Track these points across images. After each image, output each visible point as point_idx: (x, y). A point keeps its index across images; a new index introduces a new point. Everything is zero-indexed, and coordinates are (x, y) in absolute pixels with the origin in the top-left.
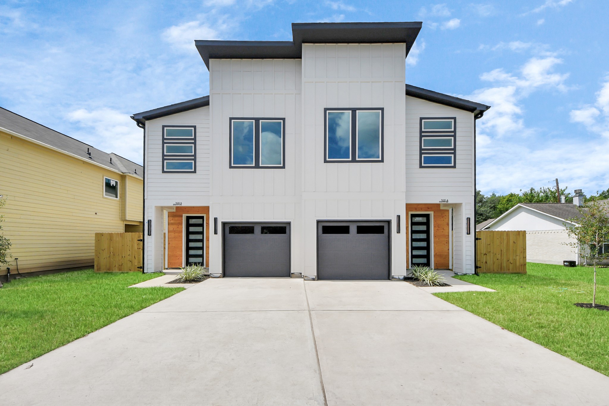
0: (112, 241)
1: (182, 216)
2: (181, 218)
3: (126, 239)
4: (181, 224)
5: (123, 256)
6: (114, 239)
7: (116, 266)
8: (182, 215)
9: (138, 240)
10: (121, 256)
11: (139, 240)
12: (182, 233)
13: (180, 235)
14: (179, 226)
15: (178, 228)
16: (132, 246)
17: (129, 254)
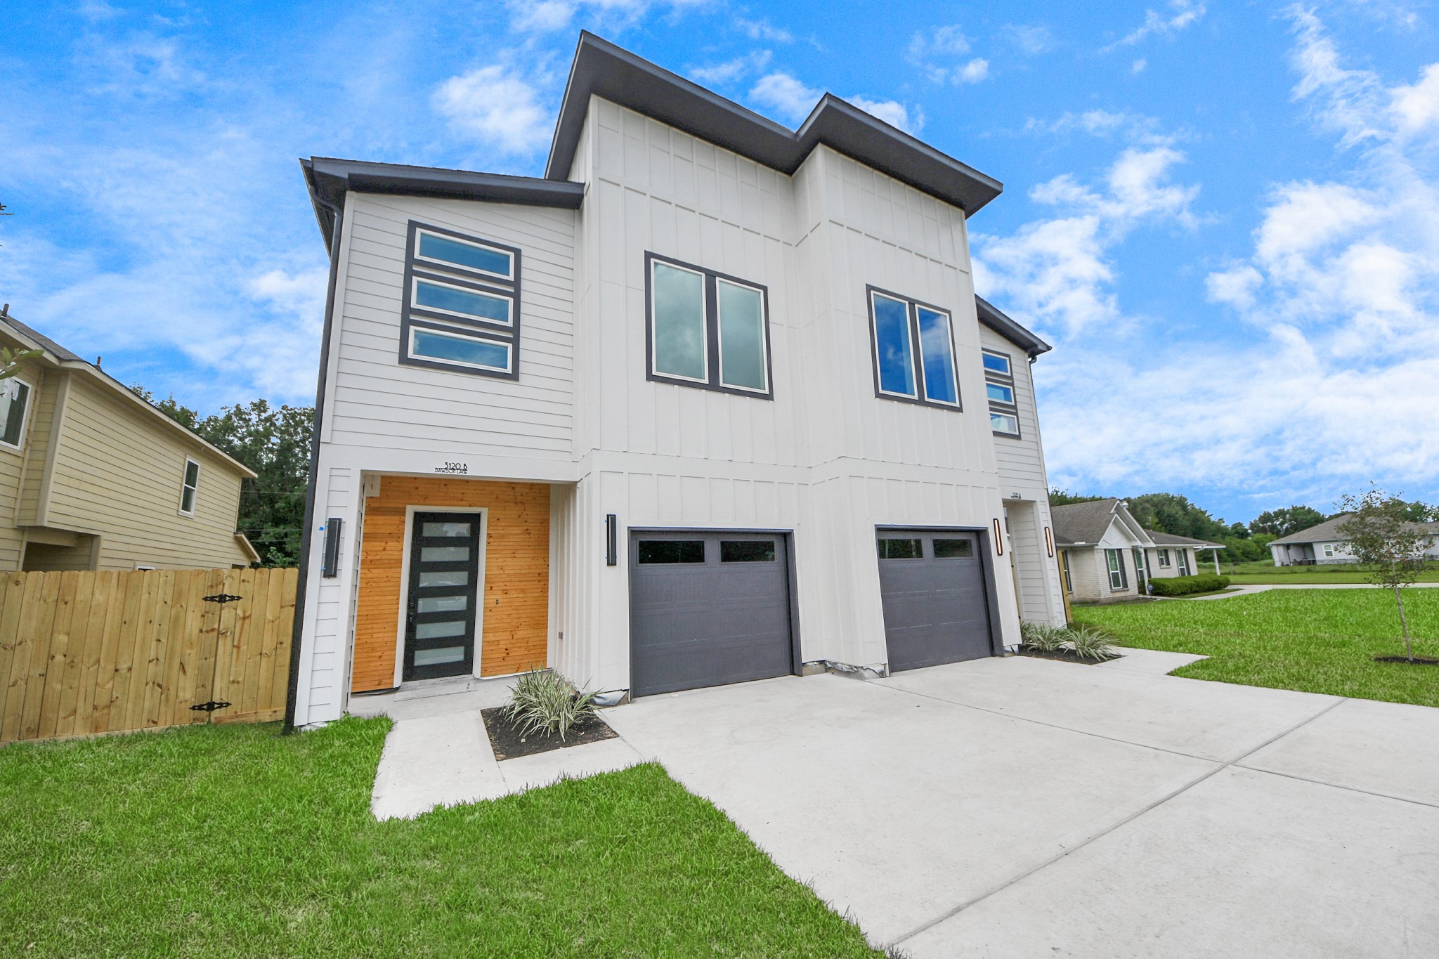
0: (70, 604)
1: (402, 512)
2: (397, 518)
3: (145, 596)
4: (400, 537)
5: (123, 667)
6: (79, 597)
7: (80, 711)
8: (405, 509)
9: (206, 599)
10: (111, 667)
11: (212, 599)
12: (401, 567)
13: (389, 575)
14: (389, 544)
15: (384, 549)
16: (176, 622)
17: (152, 656)
